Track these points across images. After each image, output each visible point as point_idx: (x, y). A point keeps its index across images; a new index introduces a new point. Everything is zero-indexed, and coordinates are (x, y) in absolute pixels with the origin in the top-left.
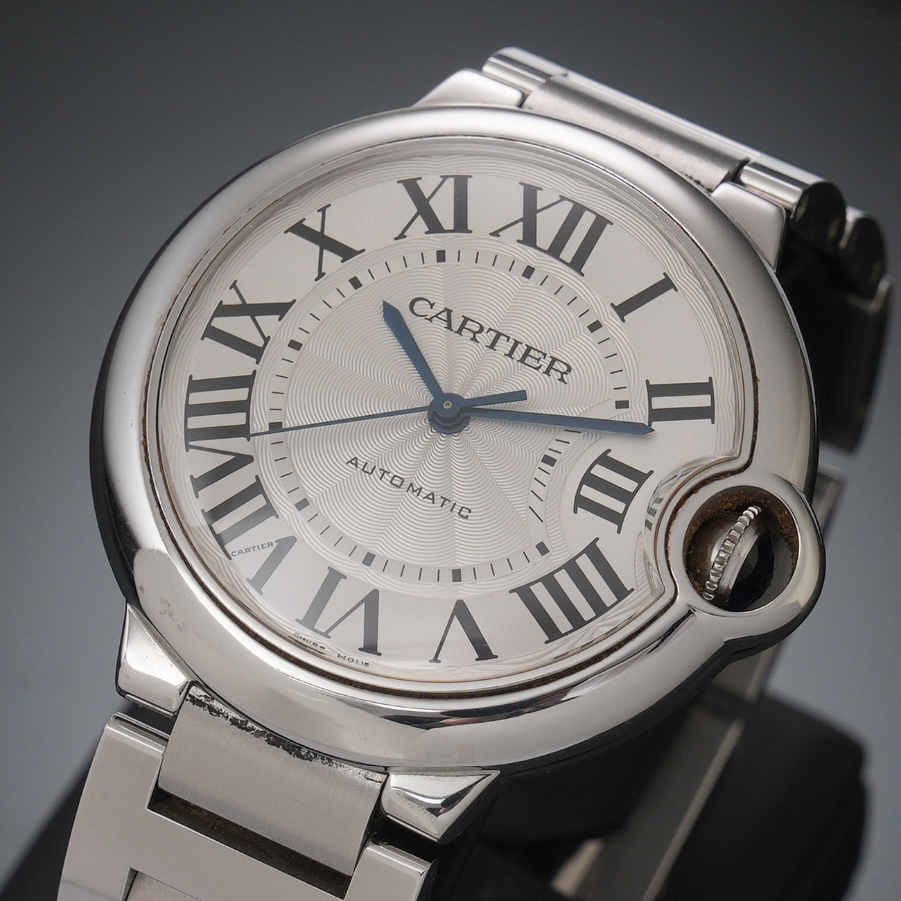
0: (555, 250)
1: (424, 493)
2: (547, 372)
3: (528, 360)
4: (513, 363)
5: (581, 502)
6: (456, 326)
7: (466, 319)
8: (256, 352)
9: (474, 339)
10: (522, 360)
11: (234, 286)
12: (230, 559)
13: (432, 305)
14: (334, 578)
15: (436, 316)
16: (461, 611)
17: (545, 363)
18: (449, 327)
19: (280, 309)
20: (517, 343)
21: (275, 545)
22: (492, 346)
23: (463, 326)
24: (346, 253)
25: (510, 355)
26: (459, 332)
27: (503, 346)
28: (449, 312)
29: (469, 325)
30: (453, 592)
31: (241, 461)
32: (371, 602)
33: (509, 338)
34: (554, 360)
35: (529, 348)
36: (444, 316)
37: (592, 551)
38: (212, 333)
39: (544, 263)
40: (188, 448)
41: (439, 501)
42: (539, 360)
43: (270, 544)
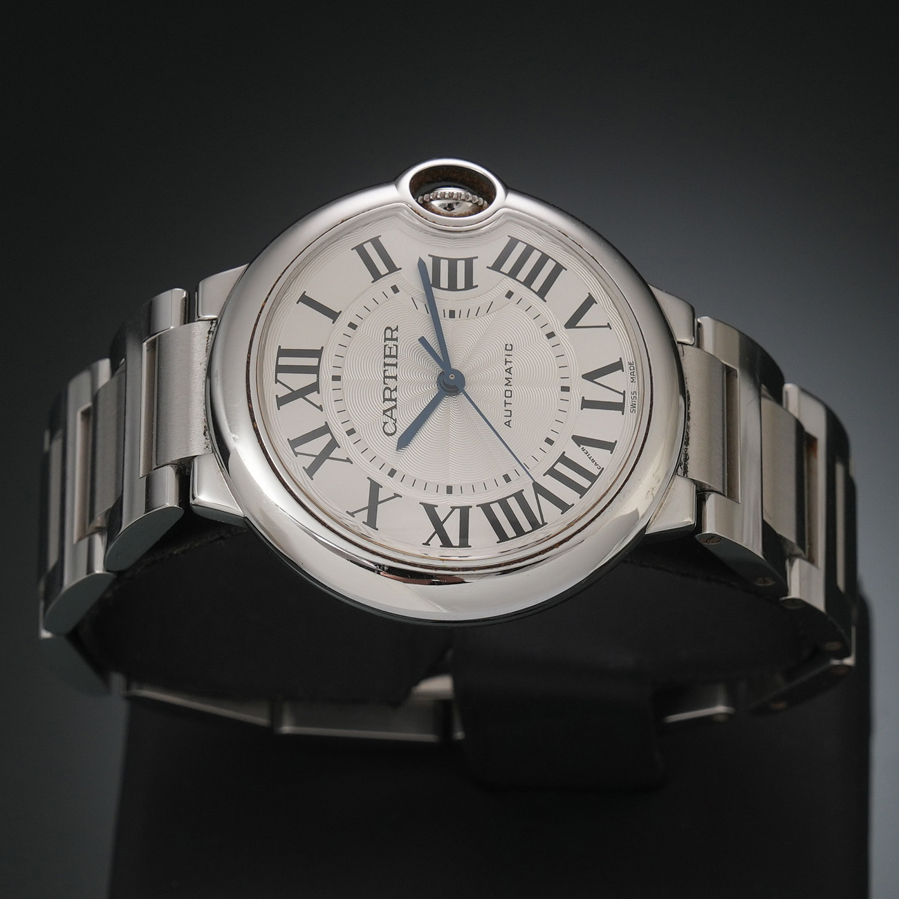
0: (315, 370)
1: (508, 375)
2: (396, 339)
3: (393, 353)
4: (399, 361)
5: (469, 285)
6: (392, 404)
7: (385, 400)
8: (465, 512)
9: (395, 390)
10: (396, 357)
11: (427, 544)
12: (603, 469)
13: (385, 423)
14: (586, 404)
15: (391, 418)
16: (572, 324)
17: (390, 343)
18: (395, 407)
19: (430, 510)
20: (385, 365)
21: (582, 446)
22: (395, 378)
23: (391, 400)
24: (375, 487)
25: (396, 365)
26: (395, 400)
27: (391, 371)
28: (385, 412)
29: (387, 396)
30: (563, 334)
31: (538, 489)
32: (591, 376)
33: (385, 371)
34: (386, 339)
35: (386, 356)
36: (389, 413)
37: (497, 266)
38: (464, 543)
39: (326, 372)
40: (544, 524)
41: (509, 365)
42: (390, 348)
43: (583, 449)
